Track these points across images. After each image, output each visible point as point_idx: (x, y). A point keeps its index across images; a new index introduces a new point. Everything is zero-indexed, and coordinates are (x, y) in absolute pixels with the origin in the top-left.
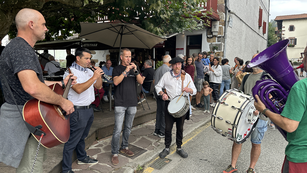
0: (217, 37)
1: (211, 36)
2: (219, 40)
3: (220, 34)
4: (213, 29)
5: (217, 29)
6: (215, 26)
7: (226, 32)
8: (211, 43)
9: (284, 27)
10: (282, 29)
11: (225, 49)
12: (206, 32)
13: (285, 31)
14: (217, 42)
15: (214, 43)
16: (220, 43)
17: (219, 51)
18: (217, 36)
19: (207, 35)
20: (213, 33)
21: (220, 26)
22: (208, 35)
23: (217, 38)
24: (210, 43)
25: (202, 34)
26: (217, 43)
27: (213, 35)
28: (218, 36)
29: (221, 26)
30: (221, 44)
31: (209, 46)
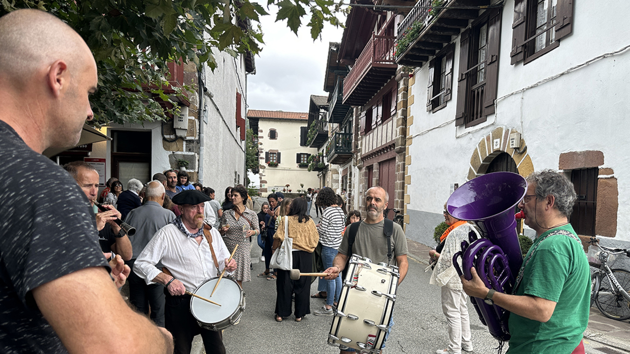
0: (187, 141)
1: (172, 137)
2: (191, 147)
3: (192, 136)
4: (176, 122)
5: (185, 125)
6: (180, 118)
7: (201, 132)
8: (173, 152)
9: (262, 131)
10: (258, 134)
11: (200, 166)
12: (161, 127)
13: (262, 137)
14: (186, 151)
15: (179, 153)
16: (193, 153)
17: (192, 171)
18: (185, 138)
19: (163, 135)
20: (177, 131)
21: (190, 118)
22: (164, 133)
23: (185, 143)
24: (171, 153)
25: (151, 130)
26: (185, 153)
27: (176, 136)
28: (188, 138)
29: (193, 118)
30: (193, 156)
31: (168, 159)
